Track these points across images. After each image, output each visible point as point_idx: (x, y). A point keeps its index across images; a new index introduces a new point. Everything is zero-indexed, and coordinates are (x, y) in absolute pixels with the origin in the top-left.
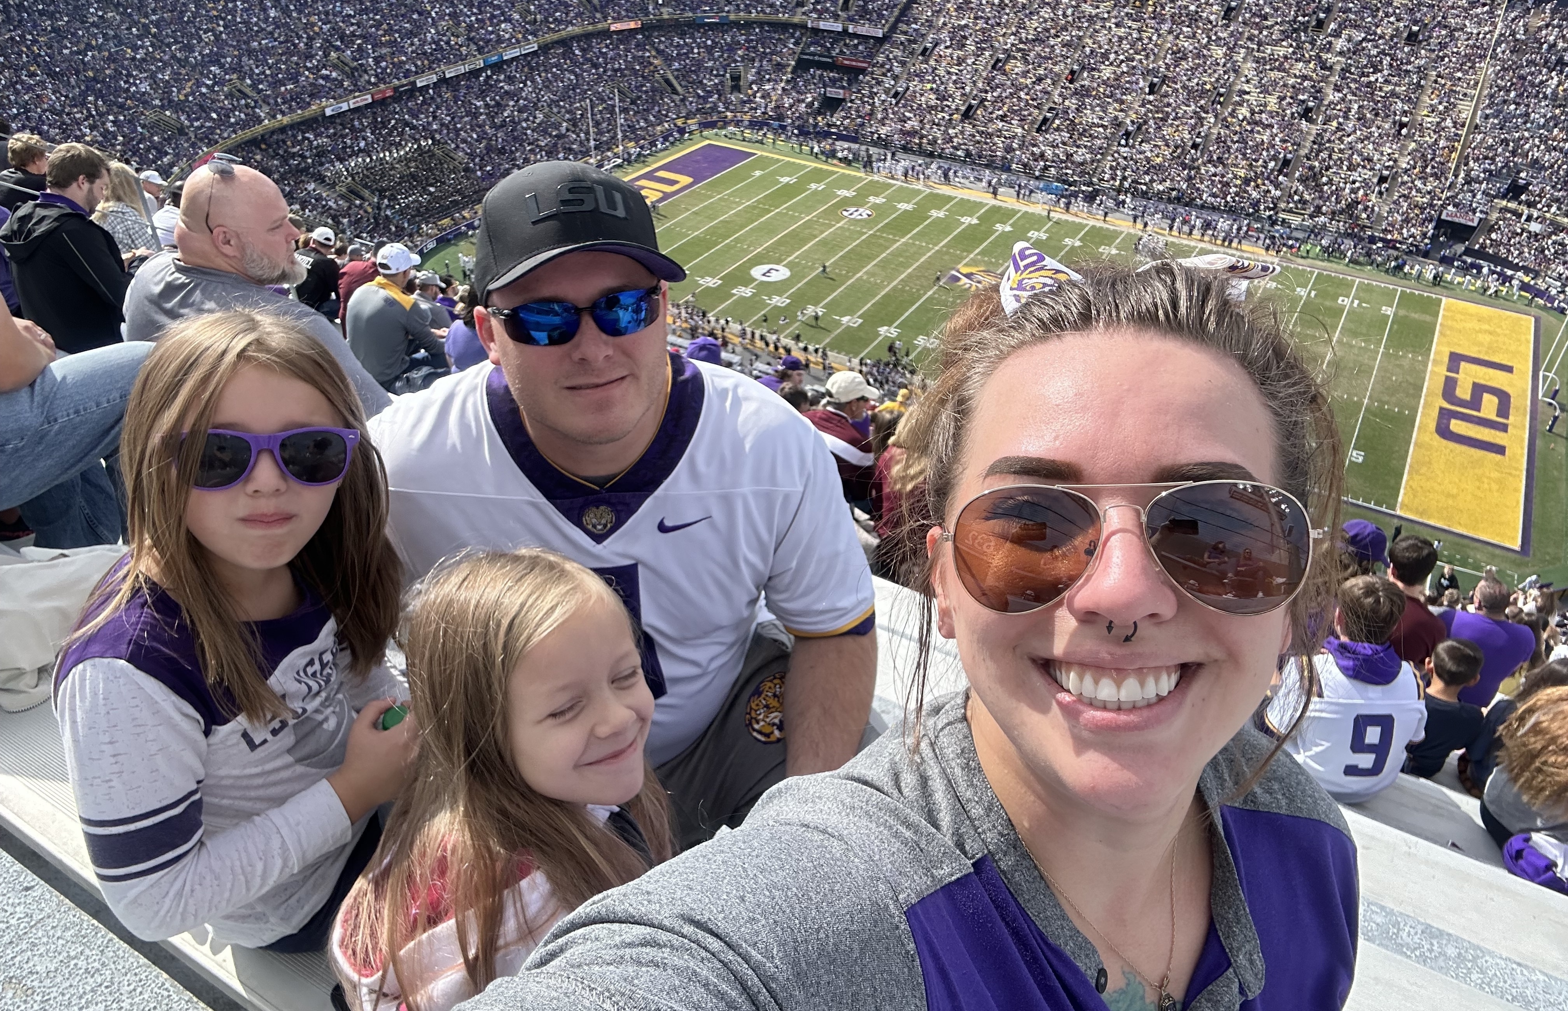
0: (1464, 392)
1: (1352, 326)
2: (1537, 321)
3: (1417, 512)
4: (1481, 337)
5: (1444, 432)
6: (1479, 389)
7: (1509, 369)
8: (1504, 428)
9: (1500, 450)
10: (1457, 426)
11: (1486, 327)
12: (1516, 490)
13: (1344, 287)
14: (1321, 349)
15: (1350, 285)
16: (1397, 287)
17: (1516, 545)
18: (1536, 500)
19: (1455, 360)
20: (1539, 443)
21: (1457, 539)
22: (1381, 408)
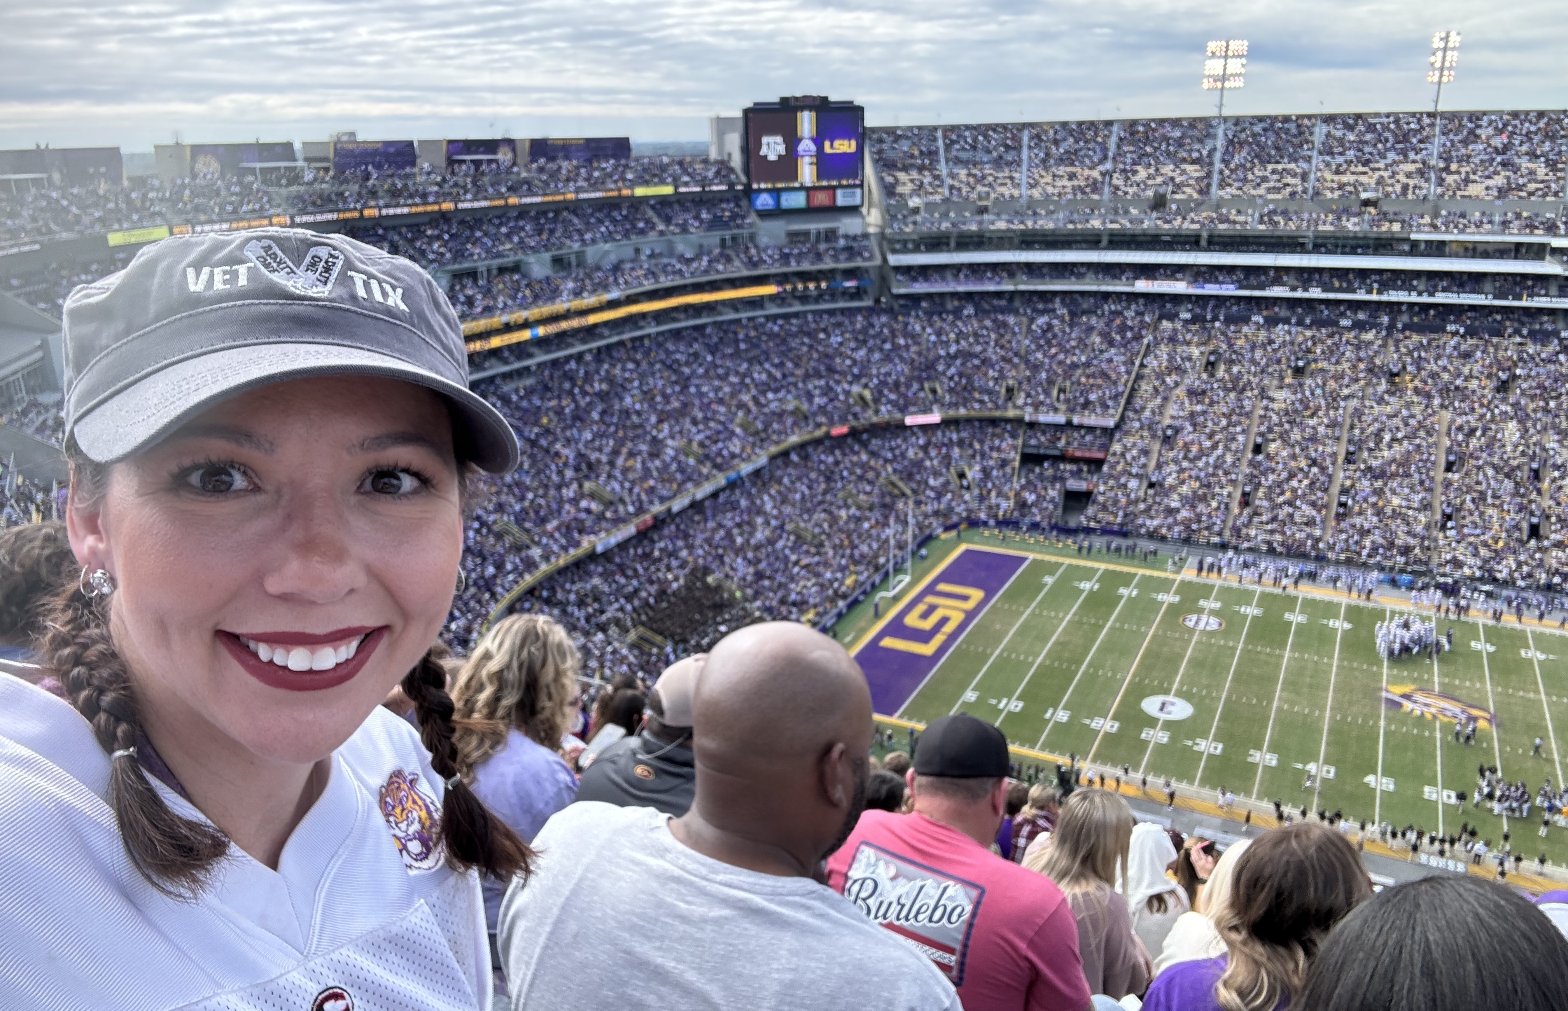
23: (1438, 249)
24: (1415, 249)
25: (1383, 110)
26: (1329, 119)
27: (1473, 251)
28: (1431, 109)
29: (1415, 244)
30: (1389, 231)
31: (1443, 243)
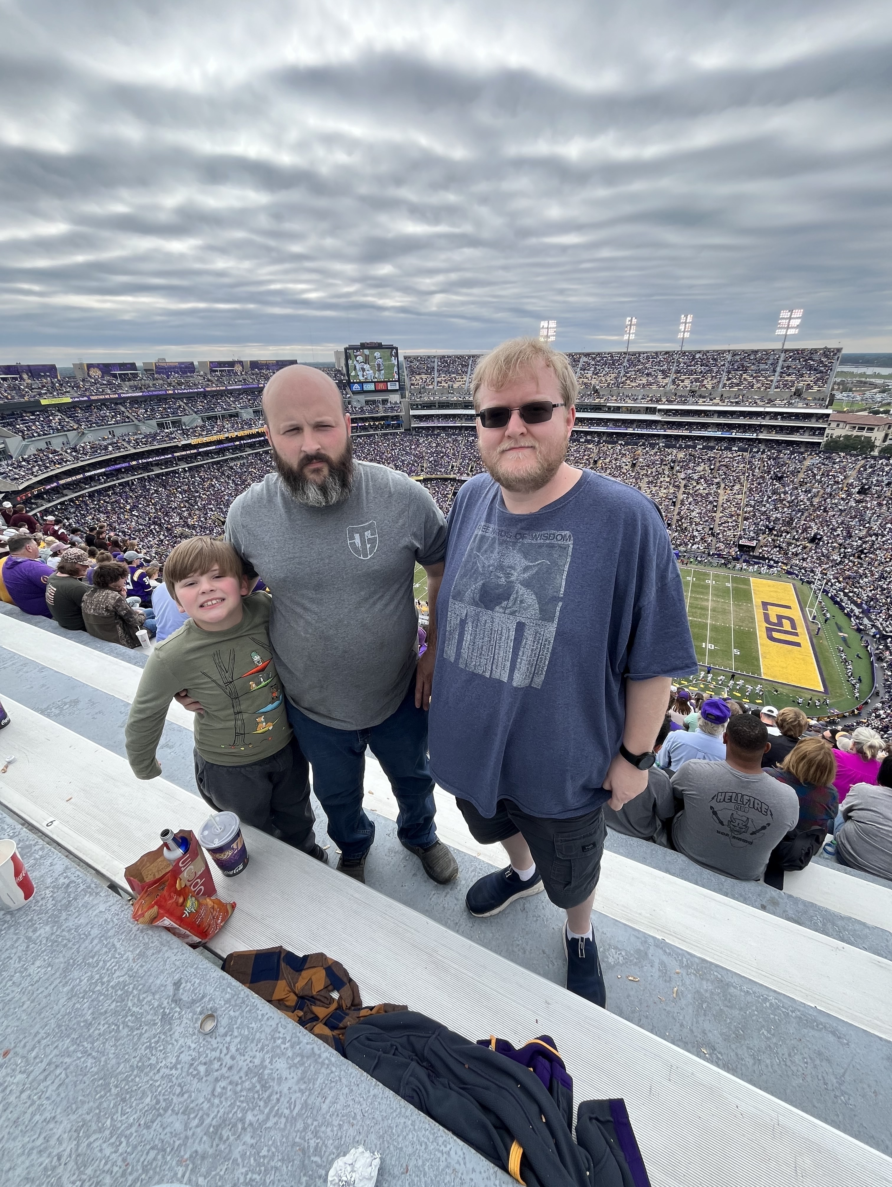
0: (774, 620)
1: (716, 593)
2: (794, 585)
3: (771, 676)
4: (772, 594)
5: (771, 638)
6: (780, 617)
7: (789, 607)
8: (796, 634)
9: (798, 645)
10: (776, 635)
11: (772, 589)
12: (812, 663)
13: (707, 575)
14: (705, 603)
15: (709, 575)
16: (730, 574)
17: (822, 689)
18: (823, 667)
19: (765, 605)
20: (814, 640)
21: (795, 688)
22: (739, 629)
23: (617, 410)
24: (610, 410)
25: (608, 351)
26: (587, 355)
27: (630, 410)
28: (625, 350)
29: (609, 408)
30: (599, 402)
31: (619, 408)
